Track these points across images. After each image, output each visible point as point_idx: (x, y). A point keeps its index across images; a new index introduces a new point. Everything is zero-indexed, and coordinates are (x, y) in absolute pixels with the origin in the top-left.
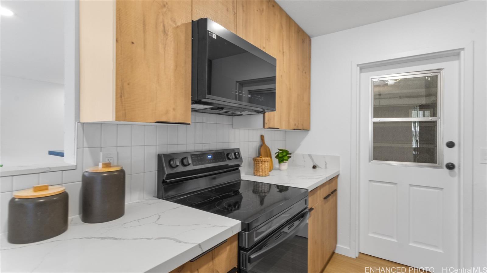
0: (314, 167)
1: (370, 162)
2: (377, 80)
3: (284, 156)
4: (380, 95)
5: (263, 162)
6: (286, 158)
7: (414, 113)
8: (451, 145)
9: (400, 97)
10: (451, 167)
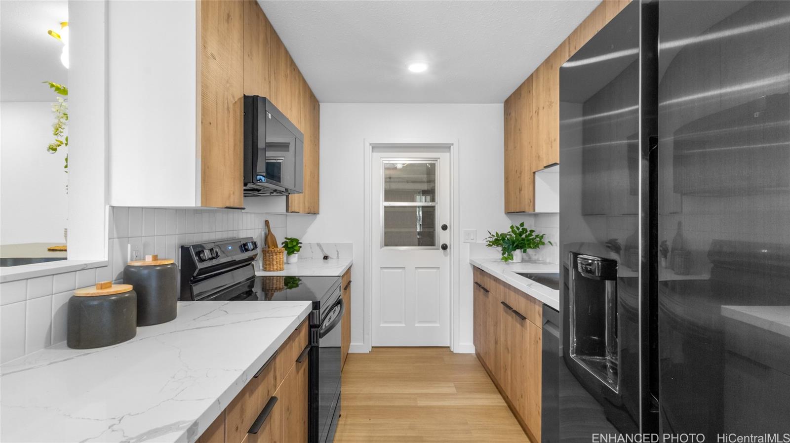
0: (326, 258)
1: (381, 248)
2: (387, 162)
3: (294, 246)
4: (390, 178)
5: (278, 254)
6: (297, 248)
7: (418, 198)
8: (445, 228)
9: (408, 182)
10: (445, 247)
